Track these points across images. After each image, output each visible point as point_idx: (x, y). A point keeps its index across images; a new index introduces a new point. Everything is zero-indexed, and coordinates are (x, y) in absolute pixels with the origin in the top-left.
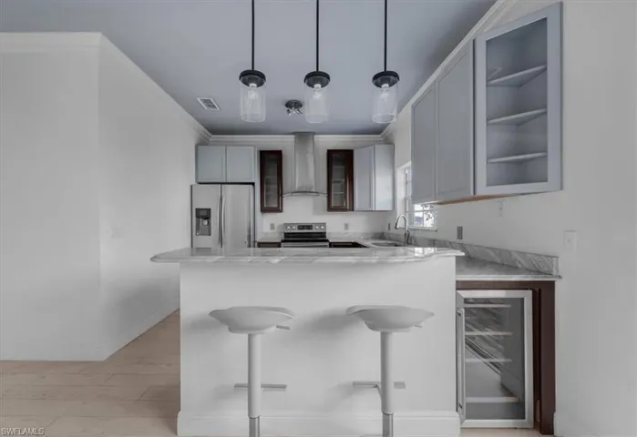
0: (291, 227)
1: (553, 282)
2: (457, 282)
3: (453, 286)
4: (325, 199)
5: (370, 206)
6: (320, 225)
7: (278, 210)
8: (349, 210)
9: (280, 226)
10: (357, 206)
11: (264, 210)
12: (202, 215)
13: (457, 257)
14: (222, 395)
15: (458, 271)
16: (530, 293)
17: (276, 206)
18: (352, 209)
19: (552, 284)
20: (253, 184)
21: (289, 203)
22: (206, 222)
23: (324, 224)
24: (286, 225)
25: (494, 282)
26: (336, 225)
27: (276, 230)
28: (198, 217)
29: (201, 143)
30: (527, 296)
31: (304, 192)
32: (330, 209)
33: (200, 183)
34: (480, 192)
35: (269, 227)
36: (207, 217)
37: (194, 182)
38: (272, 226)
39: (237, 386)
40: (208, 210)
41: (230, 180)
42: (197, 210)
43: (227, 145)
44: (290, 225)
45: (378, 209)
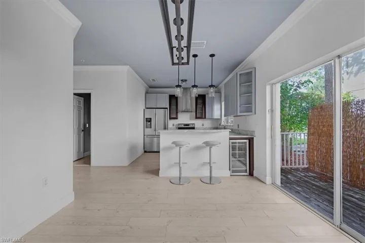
3: (228, 139)
4: (194, 114)
5: (212, 117)
6: (192, 124)
7: (176, 118)
9: (176, 125)
10: (207, 117)
11: (171, 118)
12: (148, 121)
13: (230, 132)
14: (171, 166)
15: (230, 135)
16: (248, 140)
17: (175, 116)
18: (205, 118)
19: (253, 138)
20: (167, 108)
21: (180, 115)
22: (149, 123)
23: (194, 124)
24: (179, 124)
26: (198, 123)
27: (175, 126)
28: (146, 121)
29: (147, 93)
31: (186, 111)
32: (197, 118)
33: (147, 108)
34: (238, 115)
36: (150, 121)
37: (144, 108)
38: (173, 125)
39: (175, 163)
40: (151, 119)
41: (158, 107)
42: (146, 119)
43: (157, 93)
44: (180, 124)
45: (215, 118)
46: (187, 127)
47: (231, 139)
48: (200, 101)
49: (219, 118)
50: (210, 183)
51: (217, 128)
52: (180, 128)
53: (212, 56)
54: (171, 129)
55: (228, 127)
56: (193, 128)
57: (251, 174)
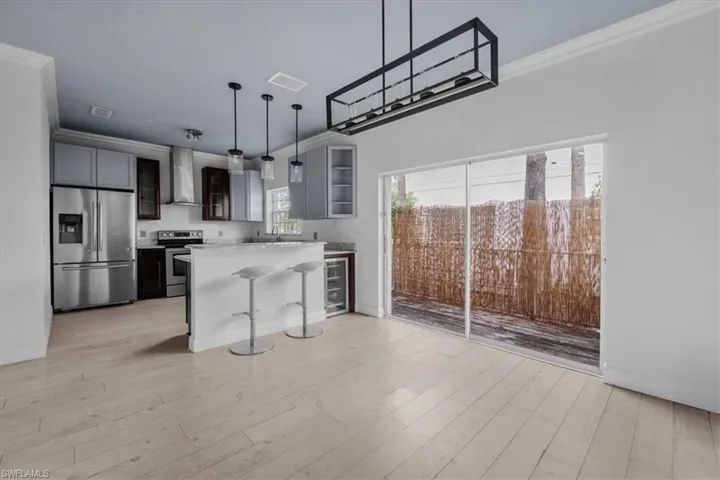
0: (168, 235)
1: (354, 254)
5: (246, 217)
6: (197, 232)
7: (156, 217)
8: (225, 220)
9: (151, 234)
10: (233, 216)
11: (140, 217)
16: (348, 258)
17: (153, 214)
18: (230, 219)
20: (130, 191)
21: (164, 210)
23: (202, 232)
24: (162, 232)
26: (210, 230)
27: (148, 237)
28: (61, 223)
29: (56, 140)
30: (346, 260)
32: (205, 218)
33: (60, 185)
34: (330, 216)
35: (139, 234)
37: (50, 183)
38: (143, 234)
40: (80, 217)
41: (100, 185)
42: (62, 215)
43: (97, 148)
44: (165, 232)
45: (252, 220)
46: (182, 239)
47: (326, 257)
49: (261, 220)
50: (305, 337)
51: (251, 241)
53: (297, 107)
55: (285, 238)
56: (199, 242)
57: (352, 310)
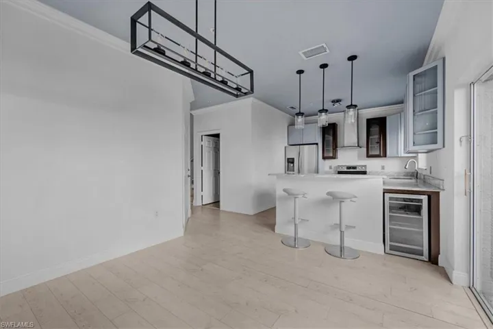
0: (342, 168)
1: (439, 192)
2: (384, 189)
4: (365, 149)
5: (398, 153)
6: (363, 166)
7: (334, 157)
8: (383, 157)
9: (335, 167)
10: (388, 154)
11: (324, 158)
12: (290, 161)
16: (427, 196)
17: (331, 155)
18: (385, 156)
20: (317, 144)
21: (340, 153)
22: (291, 165)
23: (365, 166)
25: (408, 191)
27: (332, 170)
28: (288, 162)
30: (425, 198)
31: (350, 146)
32: (369, 156)
33: (289, 145)
35: (328, 168)
36: (293, 163)
37: (286, 145)
38: (330, 168)
40: (293, 159)
41: (305, 142)
42: (288, 159)
44: (340, 166)
45: (403, 156)
46: (352, 171)
48: (375, 129)
52: (340, 173)
54: (327, 173)
56: (364, 173)
